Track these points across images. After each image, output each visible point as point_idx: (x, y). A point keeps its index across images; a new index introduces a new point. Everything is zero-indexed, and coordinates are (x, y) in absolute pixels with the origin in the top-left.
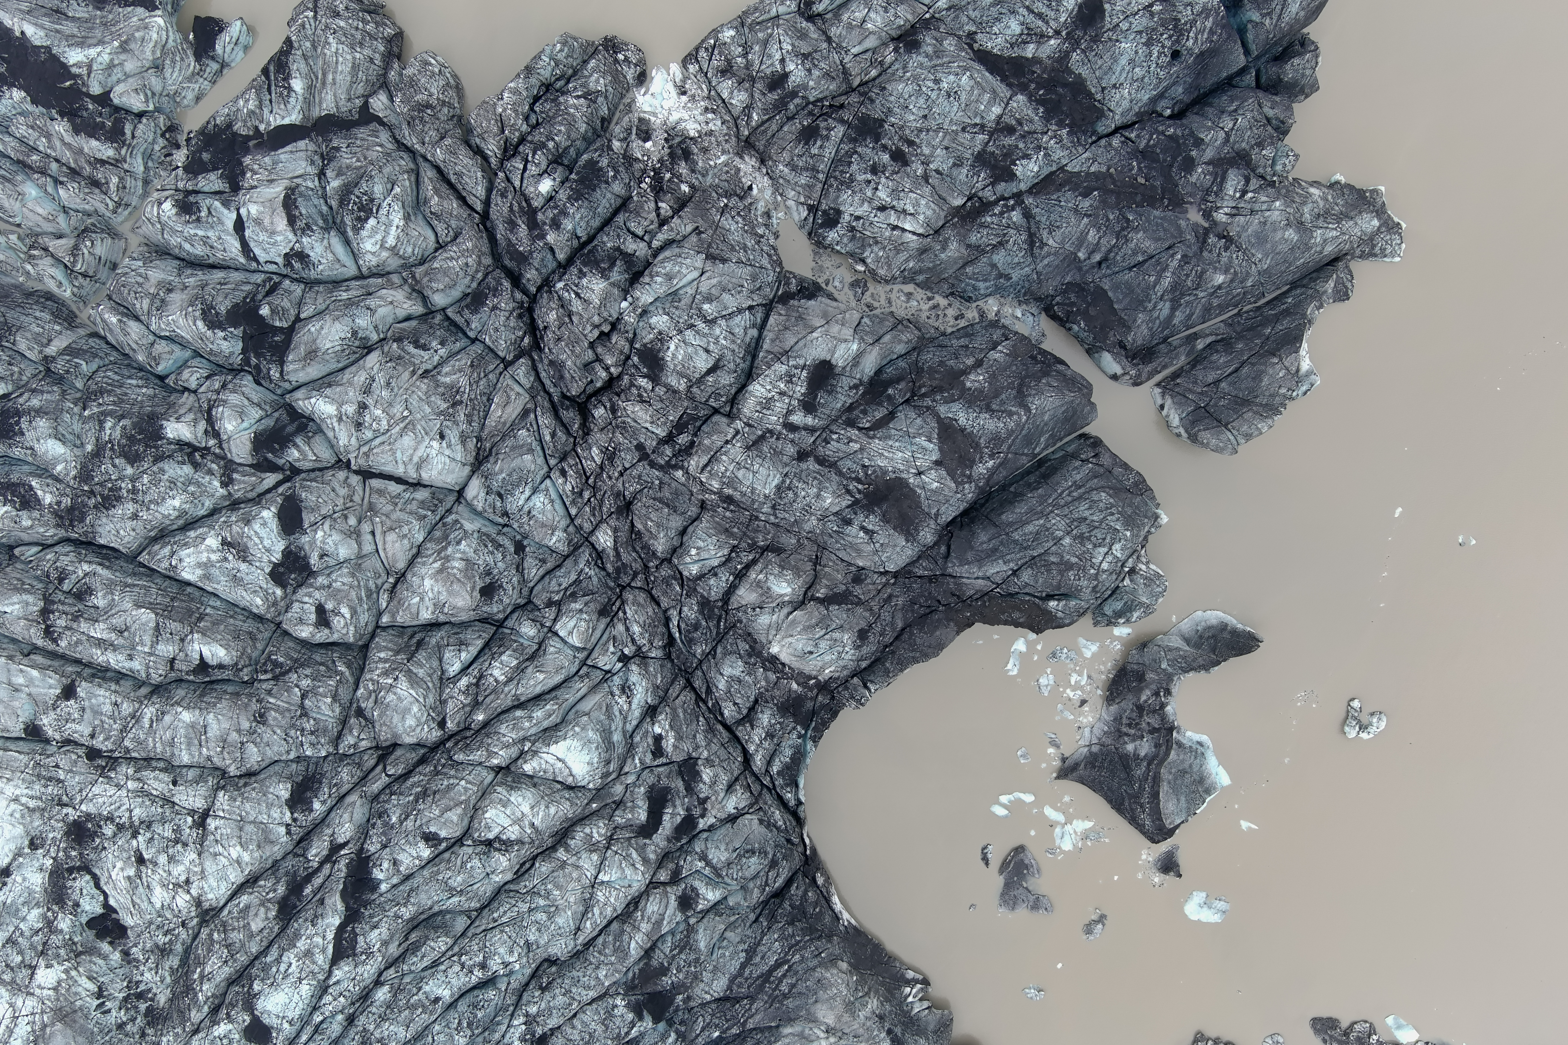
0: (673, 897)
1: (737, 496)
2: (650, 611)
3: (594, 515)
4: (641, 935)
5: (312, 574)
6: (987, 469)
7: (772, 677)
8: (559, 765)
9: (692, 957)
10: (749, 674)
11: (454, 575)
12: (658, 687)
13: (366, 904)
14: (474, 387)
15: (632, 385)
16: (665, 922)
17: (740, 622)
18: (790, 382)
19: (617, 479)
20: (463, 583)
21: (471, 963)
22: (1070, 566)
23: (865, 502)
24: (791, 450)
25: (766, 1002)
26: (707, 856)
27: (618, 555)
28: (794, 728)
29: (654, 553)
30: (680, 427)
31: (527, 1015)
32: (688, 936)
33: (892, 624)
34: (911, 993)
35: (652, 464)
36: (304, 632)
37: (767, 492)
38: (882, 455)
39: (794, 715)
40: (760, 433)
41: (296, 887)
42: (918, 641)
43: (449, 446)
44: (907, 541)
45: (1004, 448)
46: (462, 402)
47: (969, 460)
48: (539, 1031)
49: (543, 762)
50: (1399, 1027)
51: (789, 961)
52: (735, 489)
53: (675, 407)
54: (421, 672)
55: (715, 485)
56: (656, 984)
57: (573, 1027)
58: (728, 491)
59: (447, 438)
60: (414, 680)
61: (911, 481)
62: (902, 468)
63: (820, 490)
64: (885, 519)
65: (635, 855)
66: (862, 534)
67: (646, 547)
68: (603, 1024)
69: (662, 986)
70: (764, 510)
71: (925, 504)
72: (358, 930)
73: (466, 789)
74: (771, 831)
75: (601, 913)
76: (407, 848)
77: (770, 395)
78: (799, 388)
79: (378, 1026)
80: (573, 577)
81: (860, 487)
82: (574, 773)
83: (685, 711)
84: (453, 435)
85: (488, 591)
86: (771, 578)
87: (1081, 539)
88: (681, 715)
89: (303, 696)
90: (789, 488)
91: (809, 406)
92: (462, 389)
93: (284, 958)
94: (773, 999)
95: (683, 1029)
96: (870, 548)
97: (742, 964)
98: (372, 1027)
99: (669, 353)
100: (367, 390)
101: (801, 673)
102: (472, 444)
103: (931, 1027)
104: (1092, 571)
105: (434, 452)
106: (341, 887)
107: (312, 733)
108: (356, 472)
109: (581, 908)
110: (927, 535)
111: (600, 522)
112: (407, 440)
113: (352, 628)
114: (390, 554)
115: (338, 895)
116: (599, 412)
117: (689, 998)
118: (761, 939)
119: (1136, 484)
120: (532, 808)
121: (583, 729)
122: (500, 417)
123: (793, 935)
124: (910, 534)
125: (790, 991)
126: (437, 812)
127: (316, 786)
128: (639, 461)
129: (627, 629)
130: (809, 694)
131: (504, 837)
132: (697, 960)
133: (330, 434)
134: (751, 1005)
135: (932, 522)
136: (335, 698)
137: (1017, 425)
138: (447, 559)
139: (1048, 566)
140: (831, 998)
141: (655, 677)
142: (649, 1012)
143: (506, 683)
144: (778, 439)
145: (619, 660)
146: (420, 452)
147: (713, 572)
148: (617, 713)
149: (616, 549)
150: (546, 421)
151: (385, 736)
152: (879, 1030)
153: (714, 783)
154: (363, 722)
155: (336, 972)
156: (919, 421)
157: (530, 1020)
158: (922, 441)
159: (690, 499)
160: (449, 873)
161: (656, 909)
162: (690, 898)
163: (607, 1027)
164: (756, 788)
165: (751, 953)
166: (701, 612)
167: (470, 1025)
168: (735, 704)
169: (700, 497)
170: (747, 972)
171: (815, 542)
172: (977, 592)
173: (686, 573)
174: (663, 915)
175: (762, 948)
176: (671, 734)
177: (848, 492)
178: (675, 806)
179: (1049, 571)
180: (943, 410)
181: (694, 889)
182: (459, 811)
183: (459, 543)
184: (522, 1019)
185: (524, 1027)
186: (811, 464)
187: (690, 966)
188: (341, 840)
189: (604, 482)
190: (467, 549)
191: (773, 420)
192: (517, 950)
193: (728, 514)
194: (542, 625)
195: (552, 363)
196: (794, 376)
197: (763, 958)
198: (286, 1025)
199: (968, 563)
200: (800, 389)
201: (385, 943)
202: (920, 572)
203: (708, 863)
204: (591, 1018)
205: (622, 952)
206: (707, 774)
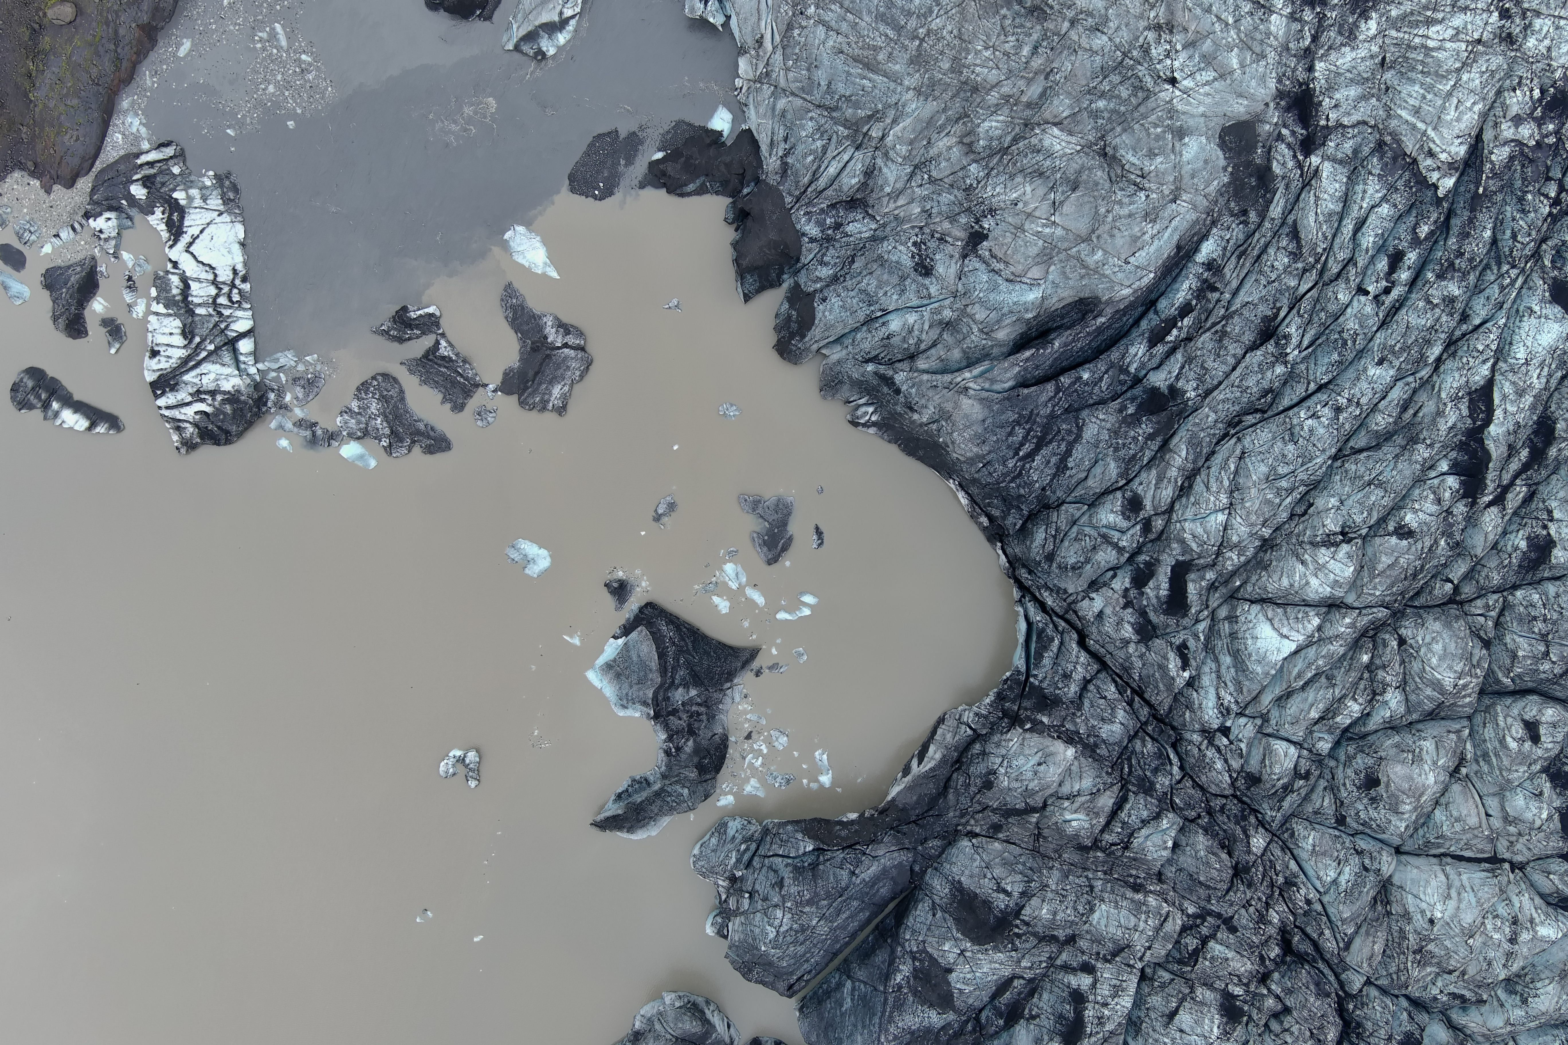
0: (1148, 508)
1: (1129, 894)
2: (1204, 778)
3: (1271, 861)
4: (1176, 464)
5: (1545, 770)
6: (900, 971)
7: (1069, 726)
8: (1285, 631)
9: (1122, 453)
10: (1093, 727)
11: (1408, 797)
12: (1187, 707)
13: (1462, 447)
14: (1402, 966)
15: (1247, 985)
16: (1154, 482)
17: (1107, 773)
18: (1099, 1018)
19: (1252, 898)
20: (1399, 790)
21: (1350, 410)
22: (810, 902)
23: (1010, 918)
24: (1083, 944)
25: (1038, 415)
26: (1118, 552)
27: (1245, 831)
28: (1041, 682)
29: (1206, 831)
30: (1195, 955)
31: (1286, 363)
32: (1127, 470)
33: (958, 794)
34: (868, 413)
35: (1219, 916)
36: (1550, 713)
37: (1103, 906)
38: (1001, 964)
39: (1045, 697)
40: (1117, 959)
41: (1537, 456)
42: (931, 786)
43: (1423, 912)
44: (959, 882)
45: (891, 1000)
46: (1414, 953)
47: (921, 979)
48: (1270, 347)
49: (1302, 631)
50: (361, 457)
51: (1020, 460)
52: (1132, 901)
53: (1204, 972)
54: (1429, 691)
55: (1152, 900)
56: (1158, 423)
57: (1234, 355)
58: (1140, 897)
59: (1426, 920)
60: (1437, 685)
61: (969, 945)
62: (980, 956)
63: (1054, 919)
64: (987, 904)
65: (1194, 546)
66: (1009, 888)
67: (1215, 836)
68: (1207, 369)
69: (1151, 421)
70: (1100, 883)
71: (950, 922)
72: (1469, 421)
73: (1375, 588)
74: (1055, 585)
75: (1221, 482)
76: (1428, 518)
77: (1116, 1000)
78: (1091, 1013)
79: (1438, 320)
80: (1286, 804)
81: (1017, 930)
82: (1268, 623)
83: (1157, 687)
84: (1419, 922)
85: (1371, 782)
86: (1087, 826)
87: (803, 930)
88: (1161, 685)
89: (1547, 654)
90: (1083, 915)
91: (1078, 998)
92: (1415, 965)
93: (1544, 380)
94: (1030, 418)
95: (1122, 377)
96: (998, 872)
97: (1071, 455)
98: (1444, 318)
99: (1217, 1022)
100: (1509, 955)
101: (1041, 733)
102: (1395, 909)
103: (846, 387)
104: (789, 905)
105: (1439, 906)
106: (1491, 465)
107: (1535, 618)
108: (1504, 860)
109: (1241, 481)
110: (939, 887)
111: (1263, 855)
112: (1468, 918)
113: (1502, 724)
114: (1471, 801)
115: (1494, 455)
116: (1275, 952)
117: (1120, 411)
118: (1052, 480)
119: (750, 971)
120: (1307, 583)
121: (1268, 674)
122: (1374, 943)
123: (1018, 487)
124: (958, 888)
125: (1013, 428)
126: (1402, 560)
127: (1525, 563)
128: (1232, 917)
129: (1226, 761)
130: (1029, 713)
131: (1332, 549)
132: (1116, 450)
133: (1538, 900)
134: (1053, 411)
135: (937, 899)
136: (1514, 656)
137: (887, 1030)
138: (1415, 809)
139: (828, 895)
140: (968, 427)
141: (1192, 720)
142: (1163, 394)
143: (1344, 696)
144: (1098, 954)
145: (1229, 728)
146: (1452, 904)
147: (1145, 823)
148: (1229, 684)
149: (1248, 837)
150: (1330, 945)
151: (1460, 625)
152: (910, 394)
153: (1119, 623)
154: (1482, 633)
155: (1487, 373)
156: (971, 1001)
157: (1281, 357)
158: (967, 989)
159: (1175, 883)
160: (1384, 502)
161: (1164, 492)
162: (1131, 511)
163: (1203, 367)
164: (1071, 616)
165: (1062, 467)
166: (1152, 784)
167: (1345, 343)
168: (1105, 698)
169: (1165, 886)
170: (1063, 446)
171: (1044, 856)
172: (882, 842)
173: (1171, 815)
174: (1157, 487)
175: (1049, 472)
176: (1173, 673)
177: (1027, 924)
178: (1157, 597)
179: (828, 892)
180: (951, 1016)
181: (1128, 518)
182: (1380, 567)
183: (1407, 827)
184: (1290, 358)
185: (1288, 351)
186: (1061, 934)
187: (1124, 445)
188: (1494, 510)
189: (1264, 894)
190: (1398, 823)
191: (1106, 972)
192: (1305, 433)
193: (1134, 872)
194: (1310, 751)
195: (1328, 995)
196: (1097, 1025)
197: (1048, 462)
198: (1537, 308)
199: (894, 866)
200: (1089, 1013)
201: (1440, 413)
202: (937, 843)
203: (1116, 546)
204: (1218, 369)
205: (1194, 443)
206: (1128, 631)
